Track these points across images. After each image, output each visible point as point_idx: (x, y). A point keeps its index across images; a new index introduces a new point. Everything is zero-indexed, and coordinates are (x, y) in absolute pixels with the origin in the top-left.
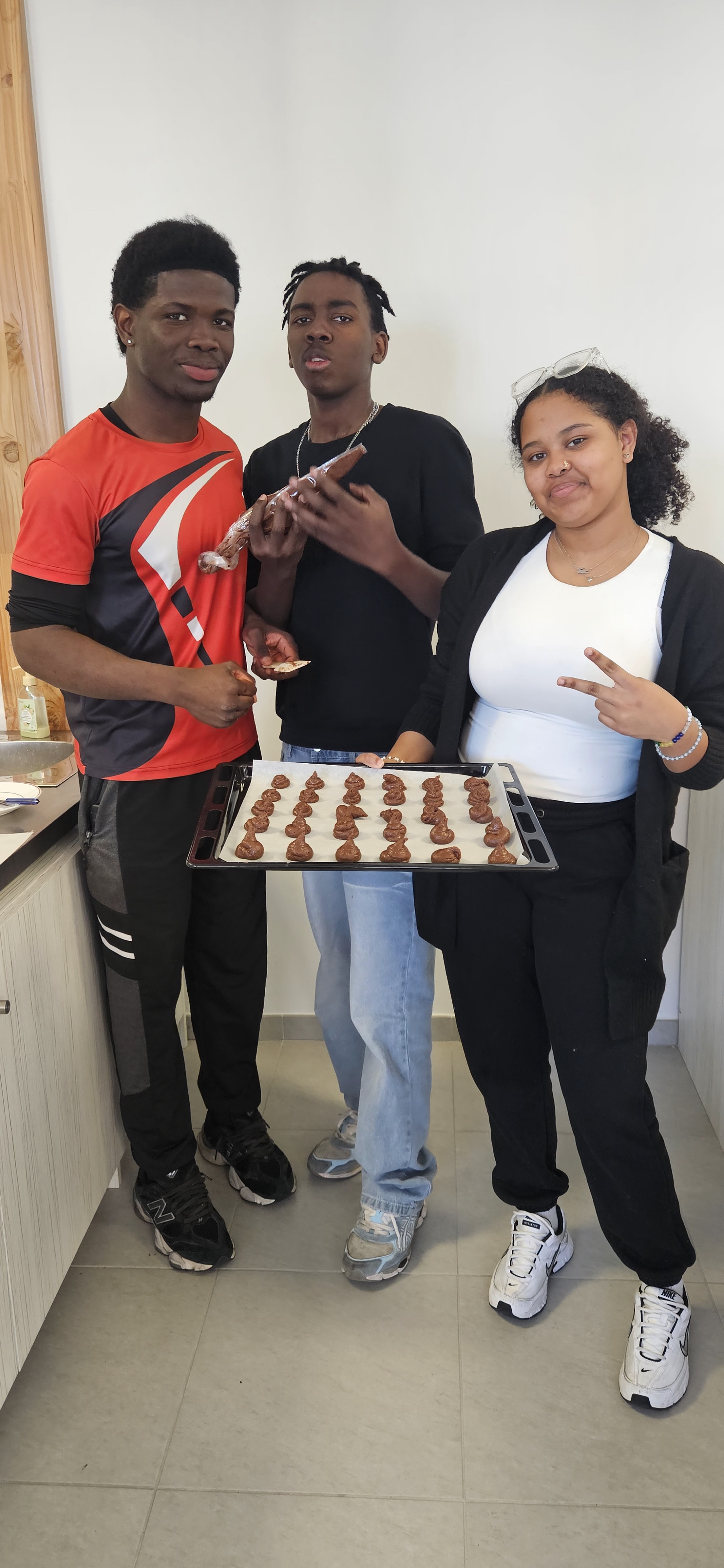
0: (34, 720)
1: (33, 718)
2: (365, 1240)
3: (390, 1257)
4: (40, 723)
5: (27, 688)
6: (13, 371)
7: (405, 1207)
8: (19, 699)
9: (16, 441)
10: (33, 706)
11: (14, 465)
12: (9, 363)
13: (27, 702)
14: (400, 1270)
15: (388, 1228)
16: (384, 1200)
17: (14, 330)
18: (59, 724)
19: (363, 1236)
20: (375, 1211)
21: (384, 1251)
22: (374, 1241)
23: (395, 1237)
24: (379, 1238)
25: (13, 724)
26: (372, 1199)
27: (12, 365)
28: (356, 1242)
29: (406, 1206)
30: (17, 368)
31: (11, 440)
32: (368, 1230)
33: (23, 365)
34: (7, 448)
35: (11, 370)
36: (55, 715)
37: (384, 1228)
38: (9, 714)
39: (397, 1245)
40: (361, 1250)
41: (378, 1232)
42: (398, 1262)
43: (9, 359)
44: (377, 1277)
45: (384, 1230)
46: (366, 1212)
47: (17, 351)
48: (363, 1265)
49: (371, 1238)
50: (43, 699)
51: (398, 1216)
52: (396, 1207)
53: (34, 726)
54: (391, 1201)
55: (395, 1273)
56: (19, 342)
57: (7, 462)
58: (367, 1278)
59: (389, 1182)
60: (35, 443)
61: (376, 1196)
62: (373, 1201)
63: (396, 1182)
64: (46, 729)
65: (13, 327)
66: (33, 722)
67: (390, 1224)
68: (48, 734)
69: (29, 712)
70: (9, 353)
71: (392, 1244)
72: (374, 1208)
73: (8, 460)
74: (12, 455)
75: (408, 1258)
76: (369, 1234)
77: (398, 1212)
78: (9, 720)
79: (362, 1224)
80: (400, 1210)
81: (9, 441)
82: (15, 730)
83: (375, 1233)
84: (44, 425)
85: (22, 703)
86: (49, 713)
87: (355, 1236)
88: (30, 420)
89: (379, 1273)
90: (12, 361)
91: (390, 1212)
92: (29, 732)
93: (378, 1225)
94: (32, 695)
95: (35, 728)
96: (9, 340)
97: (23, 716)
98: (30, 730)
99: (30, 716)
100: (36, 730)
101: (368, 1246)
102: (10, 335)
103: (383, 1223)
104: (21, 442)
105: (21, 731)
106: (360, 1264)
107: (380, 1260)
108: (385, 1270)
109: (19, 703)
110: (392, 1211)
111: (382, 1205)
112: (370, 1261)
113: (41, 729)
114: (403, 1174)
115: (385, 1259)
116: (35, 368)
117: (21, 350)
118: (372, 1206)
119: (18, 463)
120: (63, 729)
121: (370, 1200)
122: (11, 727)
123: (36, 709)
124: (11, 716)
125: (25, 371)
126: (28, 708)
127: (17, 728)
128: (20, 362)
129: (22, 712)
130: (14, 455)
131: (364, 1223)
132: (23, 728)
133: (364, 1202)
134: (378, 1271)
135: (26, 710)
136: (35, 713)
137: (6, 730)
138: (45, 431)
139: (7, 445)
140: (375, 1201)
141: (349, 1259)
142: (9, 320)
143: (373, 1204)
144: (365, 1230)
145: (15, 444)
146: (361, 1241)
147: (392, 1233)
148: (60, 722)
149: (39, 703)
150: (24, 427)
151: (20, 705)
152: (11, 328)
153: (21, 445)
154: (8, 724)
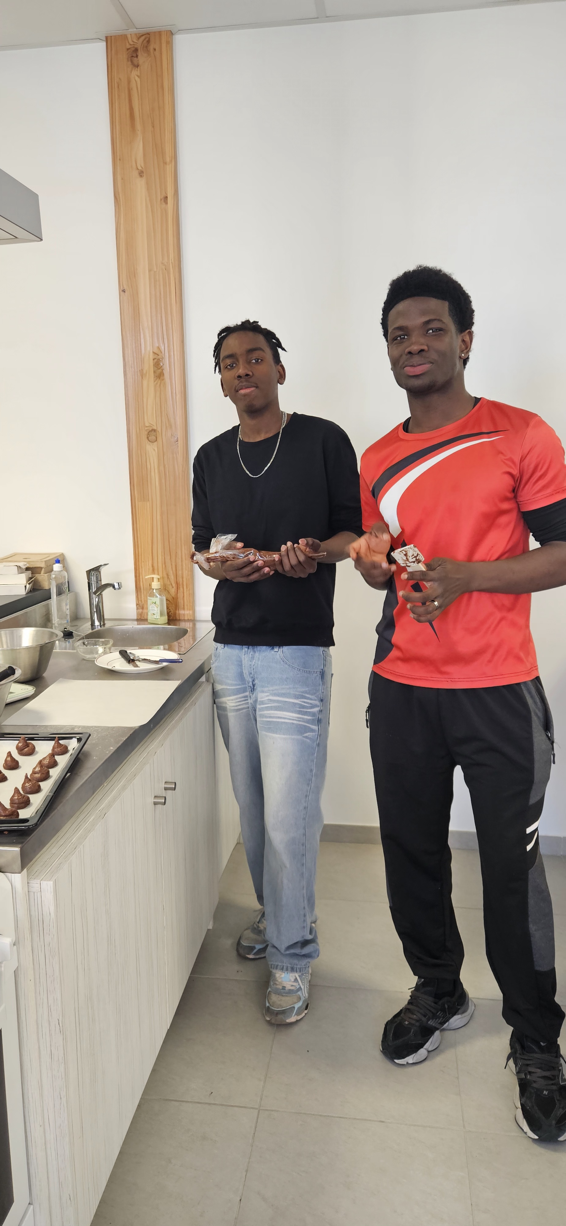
0: (158, 612)
1: (157, 611)
2: (281, 995)
3: (300, 1004)
4: (162, 614)
5: (155, 590)
6: (157, 384)
7: (304, 968)
8: (148, 598)
9: (156, 429)
10: (158, 602)
11: (153, 444)
12: (154, 378)
13: (154, 599)
14: (306, 1011)
15: (294, 984)
16: (290, 964)
17: (159, 357)
18: (172, 615)
19: (279, 993)
20: (284, 974)
21: (295, 1000)
22: (286, 995)
23: (300, 989)
24: (290, 992)
25: (141, 615)
26: (281, 966)
27: (156, 379)
28: (274, 998)
29: (305, 966)
30: (159, 381)
31: (153, 428)
32: (281, 988)
33: (163, 380)
34: (149, 434)
35: (155, 383)
36: (170, 609)
37: (292, 984)
38: (139, 608)
39: (303, 994)
40: (278, 1002)
41: (288, 987)
42: (304, 1007)
43: (154, 375)
44: (293, 1019)
45: (292, 986)
46: (277, 975)
47: (160, 371)
48: (283, 1012)
49: (284, 993)
50: (164, 598)
51: (300, 974)
52: (299, 968)
53: (158, 616)
54: (294, 965)
55: (303, 1014)
56: (162, 365)
57: (149, 442)
58: (287, 1021)
59: (292, 951)
60: (168, 430)
61: (283, 963)
62: (282, 967)
63: (297, 951)
64: (165, 619)
65: (158, 355)
66: (157, 613)
67: (296, 980)
68: (167, 621)
69: (155, 607)
70: (154, 372)
71: (299, 995)
72: (284, 971)
73: (149, 441)
74: (152, 438)
75: (309, 1002)
76: (282, 991)
77: (300, 971)
78: (139, 612)
79: (276, 984)
80: (302, 969)
81: (151, 429)
82: (142, 618)
83: (286, 989)
84: (175, 419)
85: (151, 600)
86: (168, 608)
87: (272, 994)
88: (166, 414)
89: (294, 1016)
90: (157, 376)
91: (295, 972)
92: (154, 619)
93: (287, 982)
94: (157, 595)
95: (158, 617)
96: (155, 364)
97: (150, 609)
98: (155, 619)
99: (156, 609)
100: (159, 618)
101: (283, 998)
102: (156, 360)
103: (290, 981)
104: (159, 429)
105: (149, 619)
106: (281, 1012)
107: (294, 1007)
108: (298, 1014)
109: (148, 600)
110: (296, 972)
111: (289, 969)
112: (288, 1009)
113: (162, 618)
114: (299, 945)
115: (297, 1006)
116: (171, 382)
117: (163, 370)
118: (282, 971)
119: (156, 443)
120: (174, 619)
121: (279, 967)
122: (140, 616)
123: (160, 605)
124: (140, 609)
125: (165, 384)
126: (155, 603)
127: (143, 617)
128: (162, 378)
129: (151, 606)
130: (154, 438)
131: (277, 983)
132: (150, 618)
133: (275, 969)
134: (293, 1015)
135: (153, 605)
136: (159, 607)
137: (136, 618)
138: (175, 423)
139: (150, 431)
140: (284, 966)
141: (273, 1010)
142: (156, 351)
143: (282, 969)
144: (279, 988)
145: (154, 430)
146: (278, 996)
147: (298, 987)
148: (173, 613)
149: (161, 601)
150: (161, 420)
151: (149, 602)
152: (157, 355)
153: (158, 431)
154: (137, 614)
